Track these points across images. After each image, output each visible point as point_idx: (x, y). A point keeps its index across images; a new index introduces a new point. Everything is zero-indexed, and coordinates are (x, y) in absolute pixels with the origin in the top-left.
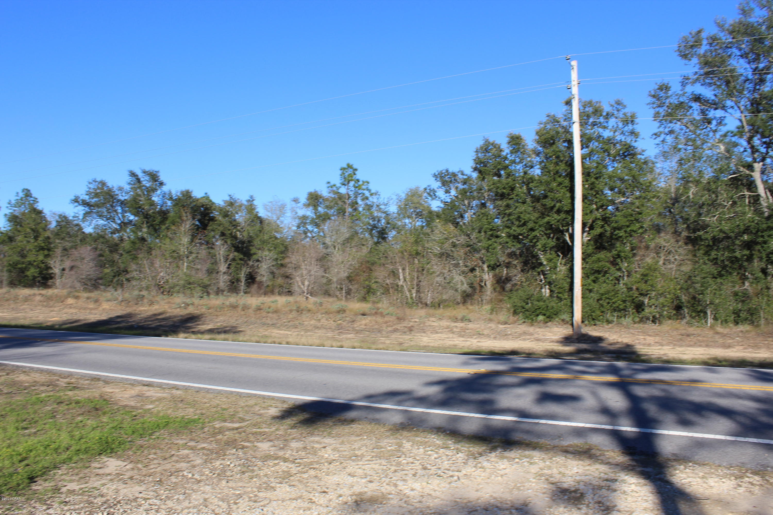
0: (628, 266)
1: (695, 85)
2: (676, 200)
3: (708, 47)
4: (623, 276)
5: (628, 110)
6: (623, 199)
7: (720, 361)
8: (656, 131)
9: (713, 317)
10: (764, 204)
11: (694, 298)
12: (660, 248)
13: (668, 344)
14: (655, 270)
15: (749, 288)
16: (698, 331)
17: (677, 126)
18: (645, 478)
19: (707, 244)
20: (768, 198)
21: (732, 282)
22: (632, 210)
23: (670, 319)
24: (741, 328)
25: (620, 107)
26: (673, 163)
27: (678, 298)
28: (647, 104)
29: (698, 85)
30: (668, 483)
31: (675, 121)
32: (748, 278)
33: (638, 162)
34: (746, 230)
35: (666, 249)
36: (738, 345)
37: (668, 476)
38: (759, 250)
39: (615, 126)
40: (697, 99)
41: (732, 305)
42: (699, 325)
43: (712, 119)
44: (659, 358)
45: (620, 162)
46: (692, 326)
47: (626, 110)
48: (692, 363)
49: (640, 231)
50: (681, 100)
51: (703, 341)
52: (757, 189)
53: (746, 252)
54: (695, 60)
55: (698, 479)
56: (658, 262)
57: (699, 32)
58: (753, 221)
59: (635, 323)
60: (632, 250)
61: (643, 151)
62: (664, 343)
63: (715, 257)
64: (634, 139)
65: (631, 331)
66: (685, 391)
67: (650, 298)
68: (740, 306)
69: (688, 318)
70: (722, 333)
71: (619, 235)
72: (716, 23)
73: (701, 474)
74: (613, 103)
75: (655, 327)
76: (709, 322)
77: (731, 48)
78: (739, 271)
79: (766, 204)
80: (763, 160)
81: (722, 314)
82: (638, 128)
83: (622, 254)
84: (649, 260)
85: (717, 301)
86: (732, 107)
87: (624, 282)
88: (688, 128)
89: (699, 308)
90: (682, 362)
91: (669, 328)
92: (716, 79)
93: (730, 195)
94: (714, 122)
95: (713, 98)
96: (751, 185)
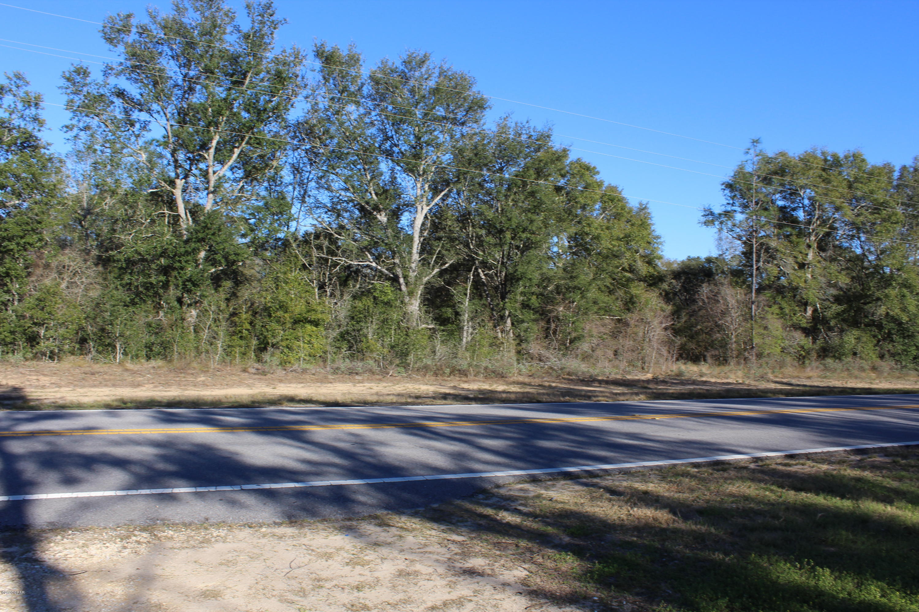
0: (21, 288)
1: (119, 77)
2: (88, 211)
3: (137, 37)
4: (13, 300)
5: (33, 89)
6: (17, 202)
7: (125, 403)
8: (68, 123)
9: (122, 351)
10: (184, 226)
11: (103, 330)
12: (64, 267)
13: (67, 386)
14: (55, 294)
15: (163, 319)
16: (105, 368)
17: (94, 122)
18: (6, 562)
19: (120, 266)
20: (188, 220)
21: (145, 311)
22: (28, 218)
23: (73, 354)
24: (153, 363)
25: (20, 83)
26: (86, 167)
27: (82, 329)
28: (59, 88)
29: (123, 79)
30: (37, 561)
31: (92, 116)
32: (163, 308)
33: (41, 157)
34: (163, 252)
35: (71, 269)
36: (149, 383)
37: (39, 552)
38: (176, 277)
39: (13, 106)
40: (121, 94)
41: (146, 338)
42: (107, 361)
43: (136, 122)
44: (53, 403)
45: (16, 154)
46: (97, 363)
47: (29, 89)
48: (92, 407)
49: (38, 244)
50: (102, 91)
51: (110, 380)
52: (177, 208)
53: (162, 278)
54: (121, 48)
55: (77, 549)
56: (58, 284)
57: (129, 16)
58: (171, 244)
59: (26, 359)
60: (27, 268)
61: (49, 144)
62: (63, 383)
63: (129, 281)
64: (37, 128)
65: (21, 370)
66: (76, 441)
67: (47, 329)
68: (153, 338)
69: (94, 353)
70: (132, 370)
71: (8, 248)
72: (148, 12)
73: (81, 542)
74: (11, 76)
75: (54, 365)
76: (118, 358)
77: (162, 44)
78: (154, 299)
79: (185, 226)
80: (186, 177)
81: (133, 347)
82: (43, 115)
83: (13, 273)
84: (47, 282)
85: (128, 333)
86: (158, 112)
87: (14, 308)
88: (107, 126)
89: (108, 341)
90: (80, 406)
91: (70, 365)
92: (144, 76)
93: (149, 211)
94: (137, 126)
95: (139, 97)
96: (171, 204)
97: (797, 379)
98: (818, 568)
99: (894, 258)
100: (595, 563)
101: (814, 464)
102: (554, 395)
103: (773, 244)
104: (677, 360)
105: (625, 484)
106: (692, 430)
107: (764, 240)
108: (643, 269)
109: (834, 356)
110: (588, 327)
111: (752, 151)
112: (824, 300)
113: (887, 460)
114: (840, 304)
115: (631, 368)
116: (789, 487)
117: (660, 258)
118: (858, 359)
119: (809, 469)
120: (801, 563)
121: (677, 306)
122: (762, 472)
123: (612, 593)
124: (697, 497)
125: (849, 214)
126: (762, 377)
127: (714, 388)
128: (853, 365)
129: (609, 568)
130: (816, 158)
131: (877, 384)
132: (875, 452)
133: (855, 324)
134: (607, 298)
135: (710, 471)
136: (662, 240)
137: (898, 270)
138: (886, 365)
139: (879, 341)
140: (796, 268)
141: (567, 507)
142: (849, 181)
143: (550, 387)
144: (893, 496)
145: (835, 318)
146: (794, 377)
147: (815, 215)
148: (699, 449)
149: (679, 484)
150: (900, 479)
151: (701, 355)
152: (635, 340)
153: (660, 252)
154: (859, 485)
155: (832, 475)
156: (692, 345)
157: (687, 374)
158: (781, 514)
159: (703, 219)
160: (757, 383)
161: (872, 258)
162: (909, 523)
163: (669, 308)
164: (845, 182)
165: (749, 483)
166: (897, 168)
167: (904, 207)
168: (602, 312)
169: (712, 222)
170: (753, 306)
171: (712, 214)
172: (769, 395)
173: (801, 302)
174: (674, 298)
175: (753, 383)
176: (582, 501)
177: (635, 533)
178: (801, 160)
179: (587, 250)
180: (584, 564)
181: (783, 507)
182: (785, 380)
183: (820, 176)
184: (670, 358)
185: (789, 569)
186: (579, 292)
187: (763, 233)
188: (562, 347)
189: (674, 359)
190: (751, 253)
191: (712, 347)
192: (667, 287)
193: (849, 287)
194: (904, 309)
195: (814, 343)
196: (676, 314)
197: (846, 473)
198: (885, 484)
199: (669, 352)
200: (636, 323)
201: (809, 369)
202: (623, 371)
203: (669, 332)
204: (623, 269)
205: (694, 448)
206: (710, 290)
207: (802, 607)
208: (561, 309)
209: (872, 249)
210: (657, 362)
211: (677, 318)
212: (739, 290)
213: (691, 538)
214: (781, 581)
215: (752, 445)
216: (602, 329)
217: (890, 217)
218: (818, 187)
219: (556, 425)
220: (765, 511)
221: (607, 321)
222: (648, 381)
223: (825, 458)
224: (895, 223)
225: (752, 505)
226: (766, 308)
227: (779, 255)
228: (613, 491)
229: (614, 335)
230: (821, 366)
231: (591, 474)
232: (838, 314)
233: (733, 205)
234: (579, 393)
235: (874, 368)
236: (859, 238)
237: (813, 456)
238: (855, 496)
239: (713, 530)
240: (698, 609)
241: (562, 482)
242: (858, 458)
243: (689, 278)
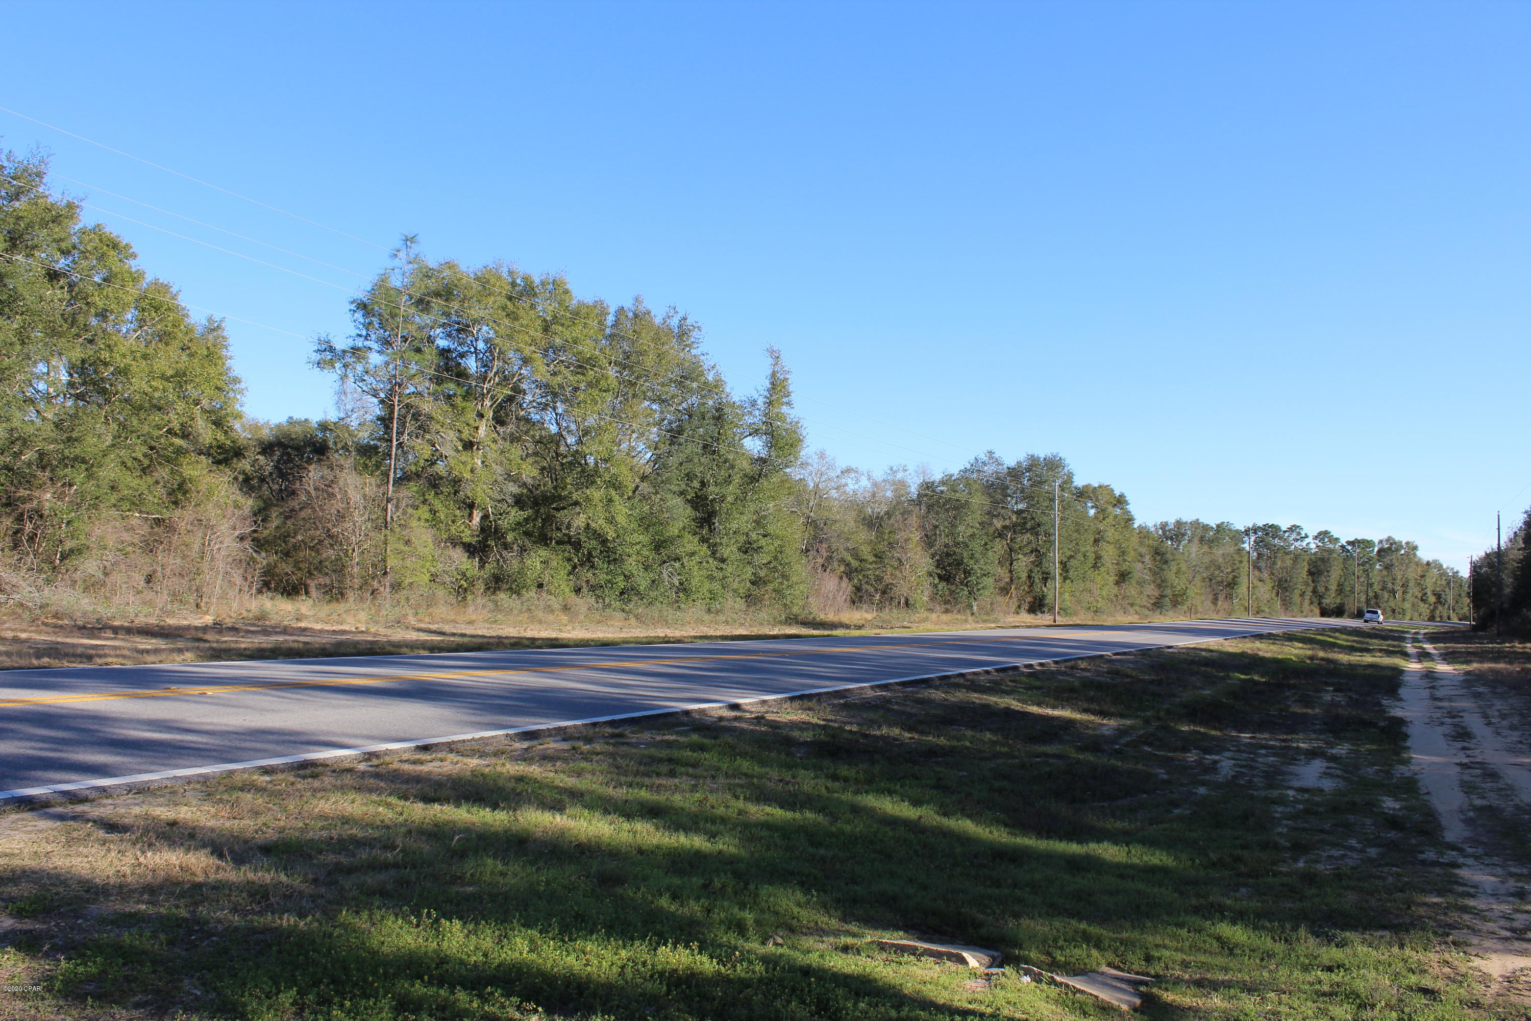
97: (452, 625)
98: (443, 921)
99: (600, 442)
100: (59, 960)
101: (459, 758)
102: (20, 654)
103: (427, 406)
104: (260, 591)
105: (137, 810)
106: (268, 711)
107: (412, 400)
108: (206, 433)
109: (511, 589)
110: (98, 532)
111: (402, 255)
112: (499, 501)
113: (566, 746)
114: (522, 509)
115: (176, 605)
116: (415, 797)
117: (238, 416)
118: (544, 594)
119: (450, 767)
120: (419, 916)
121: (265, 501)
122: (377, 776)
123: (89, 1011)
124: (265, 824)
125: (541, 370)
126: (399, 622)
127: (318, 639)
128: (536, 602)
129: (86, 965)
130: (499, 278)
131: (569, 632)
132: (550, 736)
133: (543, 540)
134: (137, 481)
135: (292, 779)
136: (243, 385)
137: (606, 461)
138: (583, 603)
139: (575, 567)
140: (460, 448)
141: (17, 862)
142: (545, 320)
143: (16, 640)
144: (567, 800)
145: (514, 530)
146: (448, 622)
147: (492, 367)
148: (277, 743)
149: (234, 804)
150: (579, 774)
151: (301, 584)
152: (184, 557)
153: (237, 406)
154: (520, 787)
155: (482, 775)
156: (286, 568)
157: (275, 617)
158: (399, 841)
159: (316, 357)
160: (389, 632)
161: (571, 440)
162: (583, 838)
163: (249, 503)
164: (539, 322)
165: (352, 796)
166: (612, 310)
167: (618, 369)
168: (126, 505)
169: (331, 363)
170: (389, 506)
171: (331, 349)
172: (404, 650)
173: (465, 504)
174: (260, 487)
175: (383, 631)
176: (49, 849)
177: (146, 896)
178: (477, 279)
179: (103, 392)
180: (37, 966)
181: (403, 829)
182: (434, 627)
183: (504, 308)
184: (246, 589)
185: (401, 928)
186: (84, 466)
187: (412, 389)
188: (46, 567)
189: (254, 591)
190: (391, 419)
191: (320, 572)
192: (248, 468)
193: (538, 483)
194: (611, 520)
195: (482, 567)
196: (261, 514)
197: (504, 771)
198: (557, 782)
199: (246, 579)
200: (189, 527)
201: (471, 608)
202: (161, 610)
203: (247, 544)
204: (170, 431)
205: (271, 742)
206: (322, 477)
207: (413, 986)
208: (49, 496)
209: (573, 427)
210: (224, 596)
211: (263, 521)
212: (369, 479)
213: (244, 895)
214: (385, 949)
215: (365, 732)
216: (126, 536)
217: (598, 381)
218: (499, 325)
219: (15, 710)
220: (375, 839)
221: (135, 522)
222: (205, 629)
223: (478, 749)
224: (605, 391)
225: (354, 831)
226: (410, 510)
227: (435, 427)
228: (111, 827)
229: (149, 547)
230: (490, 604)
231: (74, 798)
232: (519, 524)
233: (367, 338)
234: (71, 651)
235: (566, 608)
236: (554, 409)
237: (459, 746)
238: (513, 805)
239: (283, 878)
240: (243, 1015)
241: (14, 817)
242: (525, 745)
243: (289, 454)
